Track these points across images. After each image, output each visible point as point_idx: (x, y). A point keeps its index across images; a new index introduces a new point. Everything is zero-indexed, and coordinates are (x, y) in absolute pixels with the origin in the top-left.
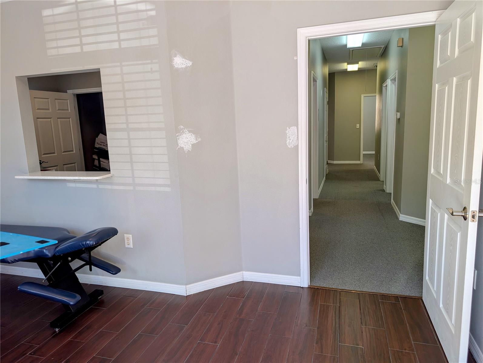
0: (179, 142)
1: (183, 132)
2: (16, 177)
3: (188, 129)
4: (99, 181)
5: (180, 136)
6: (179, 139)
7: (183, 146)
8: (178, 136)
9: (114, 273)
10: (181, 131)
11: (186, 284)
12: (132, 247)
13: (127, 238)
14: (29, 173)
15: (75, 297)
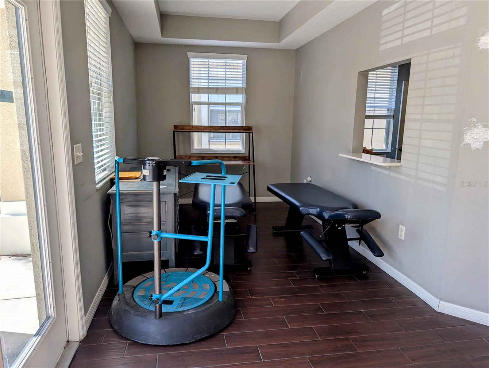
0: (466, 137)
1: (475, 125)
2: (340, 155)
3: (482, 123)
4: (391, 168)
5: (469, 130)
6: (466, 134)
7: (470, 143)
8: (466, 130)
9: (375, 255)
10: (472, 125)
11: (441, 300)
12: (403, 240)
13: (401, 229)
14: (352, 153)
15: (329, 256)
